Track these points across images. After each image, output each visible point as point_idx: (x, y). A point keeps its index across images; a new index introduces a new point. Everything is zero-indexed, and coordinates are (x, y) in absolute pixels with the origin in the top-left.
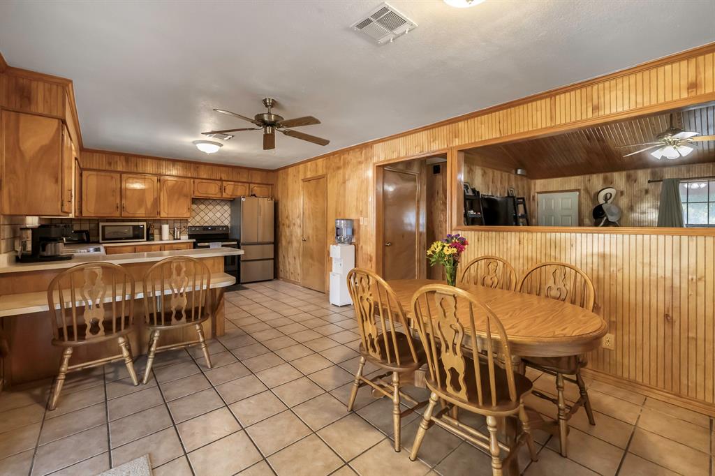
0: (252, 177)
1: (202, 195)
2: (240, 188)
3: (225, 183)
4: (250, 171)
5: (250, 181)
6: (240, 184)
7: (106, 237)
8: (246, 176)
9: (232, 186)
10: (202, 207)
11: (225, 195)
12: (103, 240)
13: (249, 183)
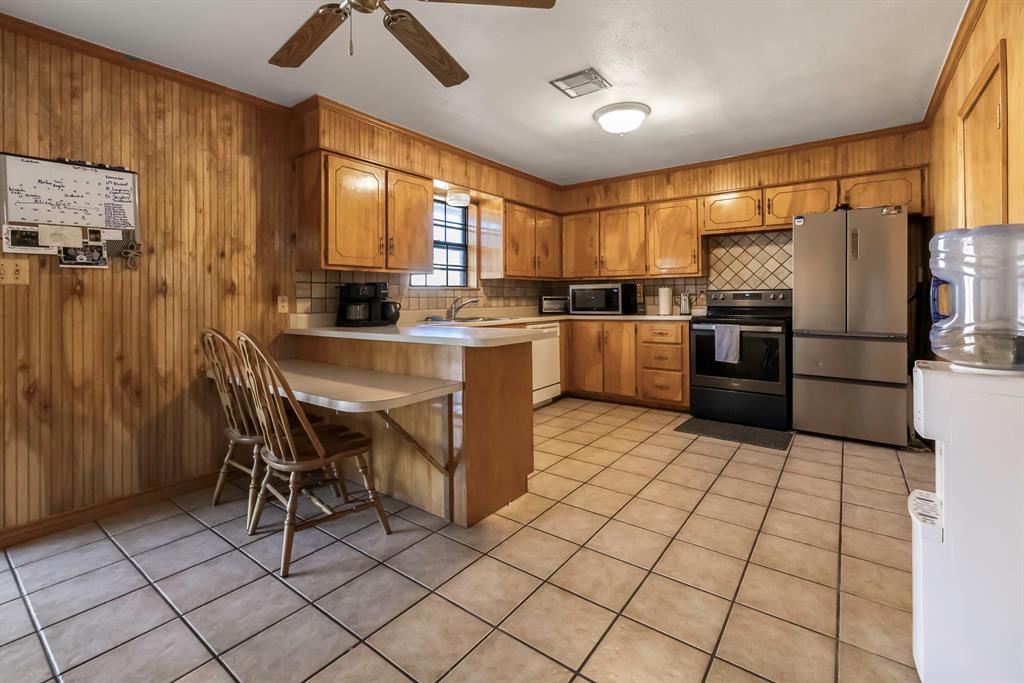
0: (846, 158)
1: (720, 227)
2: (810, 194)
3: (769, 193)
4: (842, 148)
5: (839, 173)
6: (810, 186)
7: (578, 306)
8: (827, 162)
9: (790, 195)
10: (736, 251)
11: (770, 220)
12: (573, 310)
13: (838, 179)
